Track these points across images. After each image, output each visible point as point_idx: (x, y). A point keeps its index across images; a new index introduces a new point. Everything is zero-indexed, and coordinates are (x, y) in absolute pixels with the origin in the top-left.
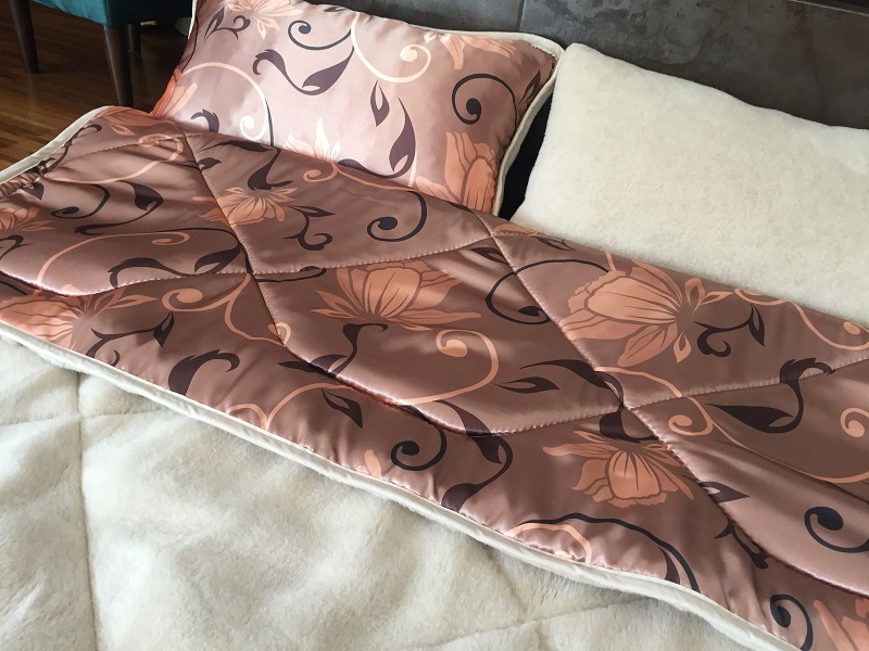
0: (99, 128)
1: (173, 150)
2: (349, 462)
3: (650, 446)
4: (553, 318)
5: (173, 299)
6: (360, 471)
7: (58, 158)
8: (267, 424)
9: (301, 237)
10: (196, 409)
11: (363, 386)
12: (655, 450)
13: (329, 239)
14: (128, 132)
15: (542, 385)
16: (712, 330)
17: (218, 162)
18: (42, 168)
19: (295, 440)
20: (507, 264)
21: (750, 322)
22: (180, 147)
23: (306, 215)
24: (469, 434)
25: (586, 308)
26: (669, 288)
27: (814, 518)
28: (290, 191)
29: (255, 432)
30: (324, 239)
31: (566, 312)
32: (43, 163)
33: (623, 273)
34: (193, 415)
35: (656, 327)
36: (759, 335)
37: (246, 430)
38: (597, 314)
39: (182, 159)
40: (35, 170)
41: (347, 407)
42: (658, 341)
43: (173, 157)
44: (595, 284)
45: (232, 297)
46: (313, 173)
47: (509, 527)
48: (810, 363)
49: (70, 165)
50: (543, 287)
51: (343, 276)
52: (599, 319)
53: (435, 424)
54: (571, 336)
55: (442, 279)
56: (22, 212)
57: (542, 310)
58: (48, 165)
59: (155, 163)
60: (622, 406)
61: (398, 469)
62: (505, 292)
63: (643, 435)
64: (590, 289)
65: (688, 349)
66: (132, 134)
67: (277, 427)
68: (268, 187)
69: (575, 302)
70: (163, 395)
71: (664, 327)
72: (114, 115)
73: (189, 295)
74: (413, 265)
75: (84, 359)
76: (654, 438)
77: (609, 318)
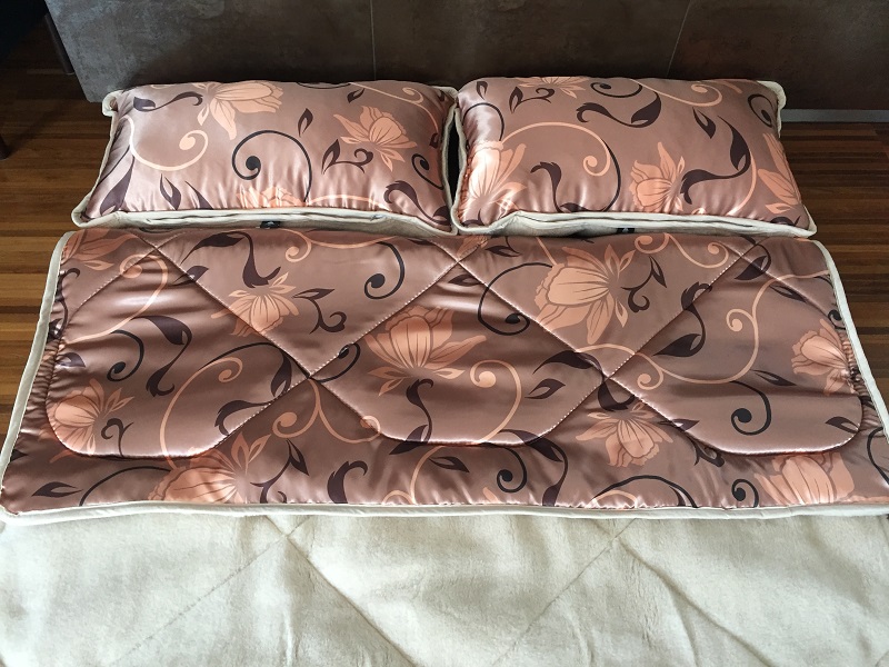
0: (77, 272)
1: (160, 271)
2: (475, 499)
3: (634, 409)
4: (531, 317)
5: (280, 428)
6: (485, 503)
7: (62, 316)
8: (413, 500)
9: (321, 323)
10: (363, 509)
11: (449, 441)
12: (638, 410)
13: (344, 317)
14: (104, 266)
15: (554, 385)
16: (633, 291)
17: (205, 269)
18: (56, 332)
19: (436, 504)
20: (479, 283)
21: (653, 272)
22: (163, 265)
23: (312, 299)
24: (527, 444)
25: (550, 303)
26: (597, 267)
27: (736, 418)
28: (284, 277)
29: (409, 509)
30: (339, 318)
31: (537, 312)
32: (52, 326)
33: (563, 265)
34: (363, 515)
35: (599, 302)
36: (661, 279)
37: (404, 510)
38: (558, 305)
39: (174, 278)
40: (51, 337)
41: (451, 464)
42: (604, 311)
43: (165, 278)
44: (548, 280)
45: (318, 407)
46: (293, 251)
47: (587, 502)
48: (696, 287)
49: (77, 319)
50: (512, 294)
51: (374, 346)
52: (561, 308)
53: (504, 446)
54: (548, 329)
55: (440, 316)
56: (88, 392)
57: (521, 314)
58: (59, 326)
59: (156, 293)
60: (604, 376)
61: (508, 495)
62: (489, 309)
63: (627, 398)
64: (546, 285)
65: (625, 312)
66: (108, 265)
67: (420, 499)
68: (264, 281)
69: (539, 300)
70: (335, 509)
71: (604, 299)
72: (78, 252)
73: (288, 419)
74: (414, 311)
75: (263, 507)
76: (633, 399)
77: (568, 306)
